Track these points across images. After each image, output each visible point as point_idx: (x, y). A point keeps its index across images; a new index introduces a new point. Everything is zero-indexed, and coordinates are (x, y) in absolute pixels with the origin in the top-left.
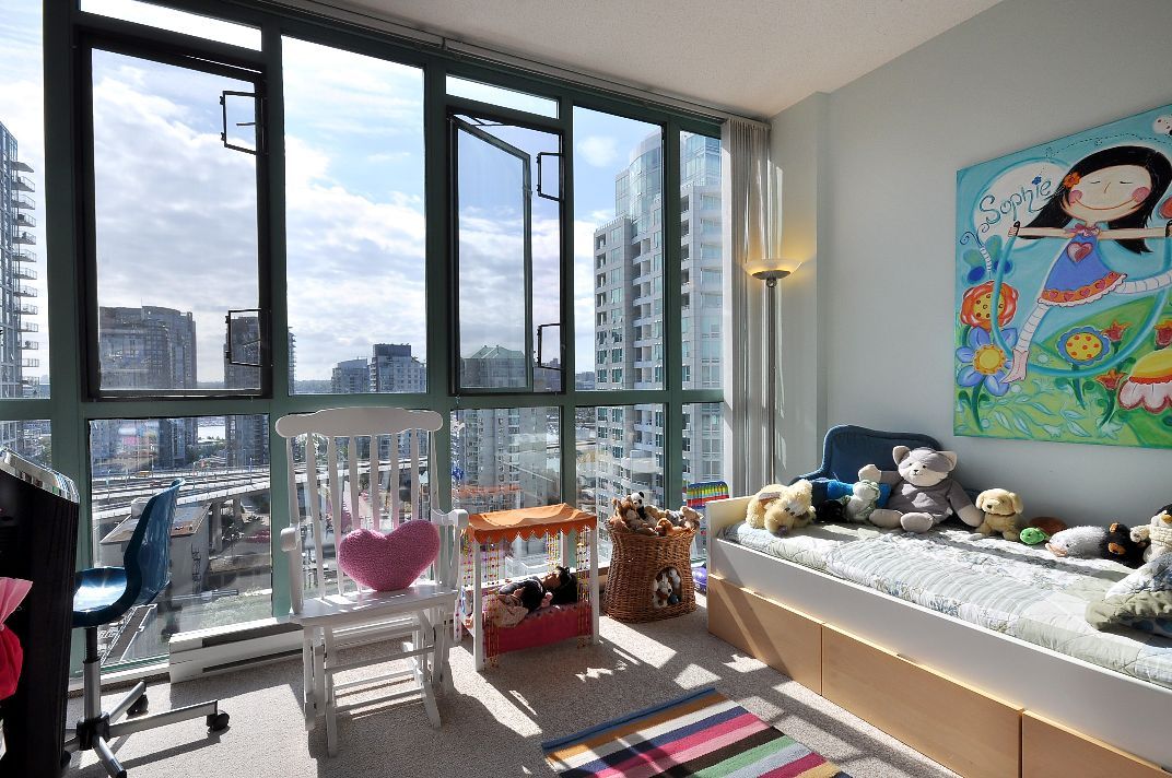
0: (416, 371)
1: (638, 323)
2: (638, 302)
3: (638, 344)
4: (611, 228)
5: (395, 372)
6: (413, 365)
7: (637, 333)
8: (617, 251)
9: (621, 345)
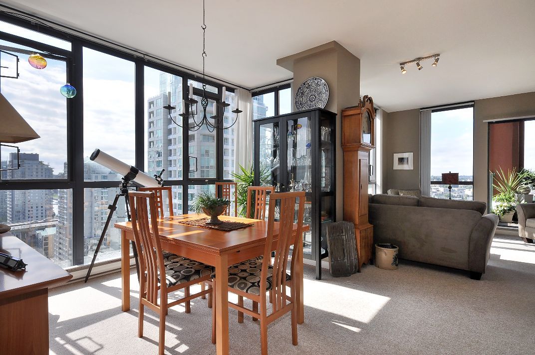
0: (42, 169)
1: (170, 148)
2: (171, 137)
3: (170, 158)
4: (157, 98)
5: (27, 170)
6: (40, 166)
7: (170, 153)
8: (159, 111)
9: (161, 159)
